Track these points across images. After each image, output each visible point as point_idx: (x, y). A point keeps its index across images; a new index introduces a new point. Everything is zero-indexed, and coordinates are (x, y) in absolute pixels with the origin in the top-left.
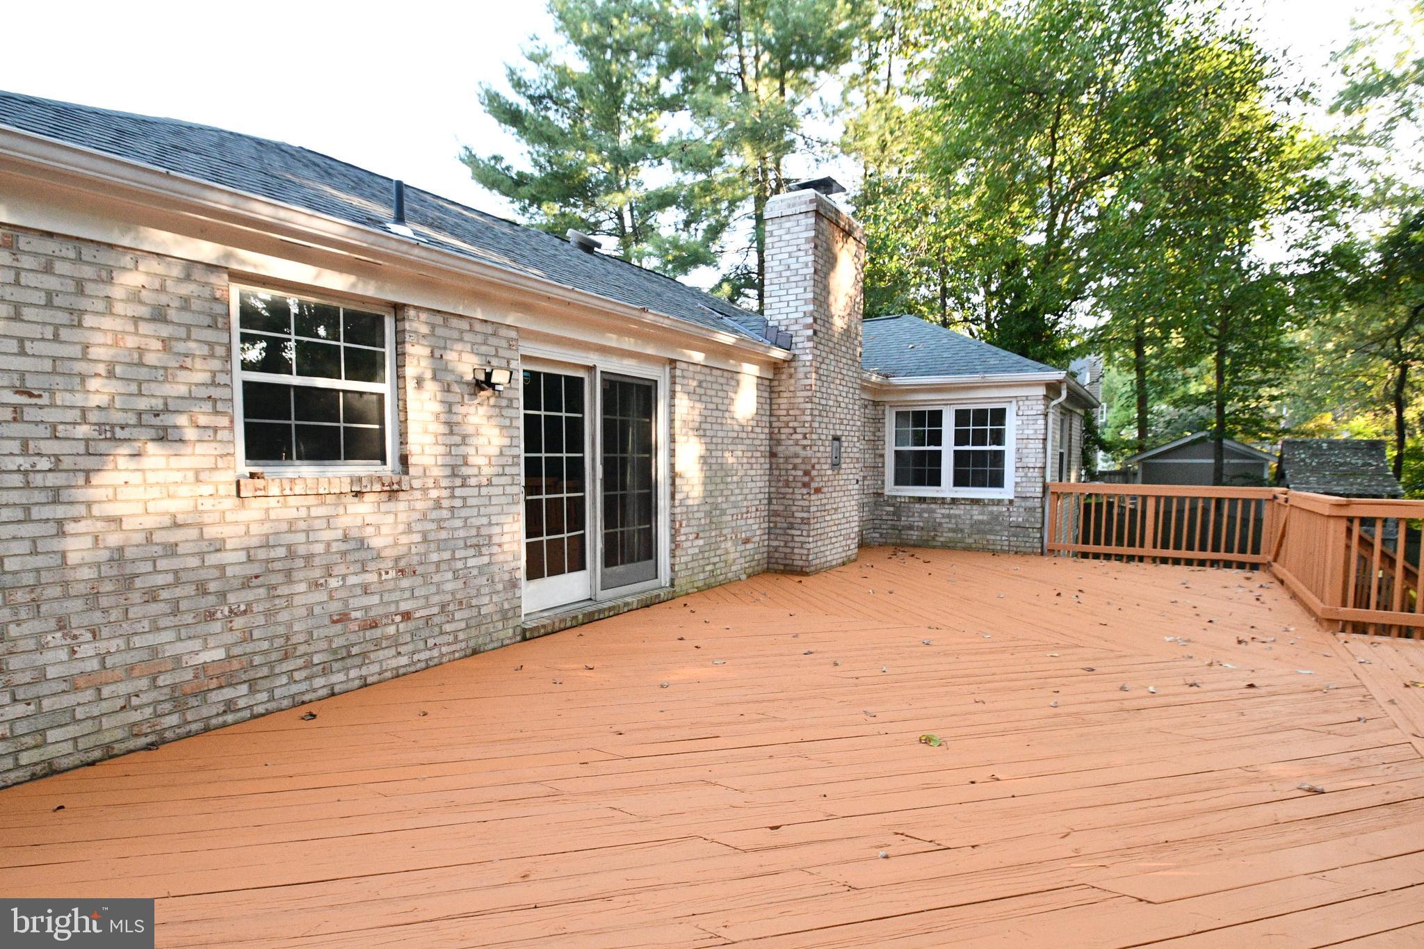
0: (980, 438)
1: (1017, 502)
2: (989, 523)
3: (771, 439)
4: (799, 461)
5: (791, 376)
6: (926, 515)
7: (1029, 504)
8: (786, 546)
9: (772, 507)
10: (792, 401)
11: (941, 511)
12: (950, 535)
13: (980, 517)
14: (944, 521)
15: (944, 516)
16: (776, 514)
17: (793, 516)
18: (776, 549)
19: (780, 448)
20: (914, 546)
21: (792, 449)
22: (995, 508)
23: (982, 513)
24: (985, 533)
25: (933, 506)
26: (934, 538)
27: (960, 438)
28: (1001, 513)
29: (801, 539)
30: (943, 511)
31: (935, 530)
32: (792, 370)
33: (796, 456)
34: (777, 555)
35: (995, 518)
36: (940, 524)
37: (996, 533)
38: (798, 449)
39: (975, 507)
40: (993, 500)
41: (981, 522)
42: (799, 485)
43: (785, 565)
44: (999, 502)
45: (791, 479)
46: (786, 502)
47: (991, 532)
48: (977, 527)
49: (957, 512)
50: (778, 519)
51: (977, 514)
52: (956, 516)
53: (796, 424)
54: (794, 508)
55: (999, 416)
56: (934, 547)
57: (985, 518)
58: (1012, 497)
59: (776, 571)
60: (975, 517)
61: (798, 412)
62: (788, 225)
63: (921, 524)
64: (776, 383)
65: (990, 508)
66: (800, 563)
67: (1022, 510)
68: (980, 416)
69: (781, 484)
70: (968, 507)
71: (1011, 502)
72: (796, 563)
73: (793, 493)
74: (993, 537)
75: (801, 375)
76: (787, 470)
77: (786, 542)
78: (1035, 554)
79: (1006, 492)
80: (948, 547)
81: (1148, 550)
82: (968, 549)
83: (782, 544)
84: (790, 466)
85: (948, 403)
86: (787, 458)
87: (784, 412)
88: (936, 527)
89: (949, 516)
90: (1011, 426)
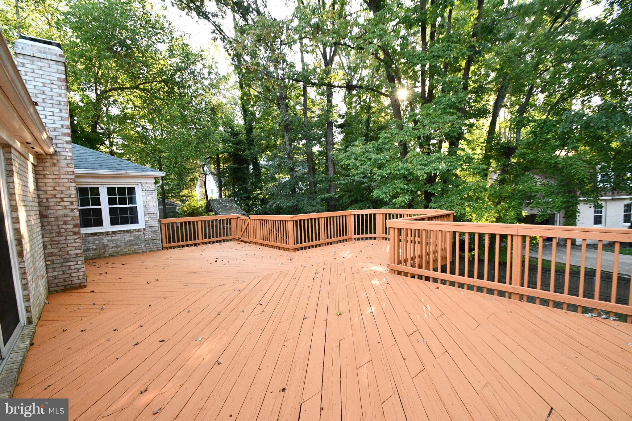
0: (122, 201)
1: (147, 229)
2: (134, 240)
3: (40, 206)
4: (69, 219)
5: (54, 165)
6: (97, 242)
7: (153, 229)
8: (64, 274)
9: (47, 251)
10: (58, 181)
11: (106, 239)
12: (113, 250)
13: (130, 239)
14: (108, 243)
15: (108, 241)
16: (52, 255)
17: (68, 254)
18: (55, 277)
19: (49, 212)
20: (92, 259)
21: (61, 212)
22: (137, 233)
23: (130, 237)
24: (133, 245)
25: (101, 237)
26: (104, 253)
27: (112, 201)
28: (140, 235)
29: (77, 266)
30: (108, 238)
31: (104, 249)
32: (55, 161)
33: (65, 216)
34: (57, 281)
35: (138, 237)
36: (107, 245)
37: (138, 244)
38: (67, 212)
39: (126, 234)
40: (135, 230)
41: (130, 241)
42: (71, 233)
43: (65, 286)
44: (139, 230)
45: (63, 230)
46: (60, 246)
47: (137, 244)
48: (129, 244)
49: (116, 238)
50: (54, 258)
51: (127, 237)
52: (115, 240)
53: (62, 196)
54: (69, 249)
55: (132, 191)
56: (105, 257)
57: (132, 238)
58: (144, 227)
59: (57, 292)
60: (127, 239)
61: (64, 188)
62: (40, 64)
63: (95, 247)
64: (39, 168)
65: (134, 234)
66: (78, 281)
67: (150, 232)
68: (122, 190)
69: (54, 235)
70: (122, 235)
71: (144, 229)
72: (74, 282)
73: (66, 239)
74: (138, 247)
75: (64, 165)
76: (58, 225)
77: (63, 272)
78: (159, 250)
79: (141, 225)
80: (112, 256)
81: (201, 241)
82: (125, 254)
83: (60, 273)
84: (61, 223)
85: (102, 184)
86: (57, 218)
87: (51, 188)
88: (105, 247)
89: (112, 240)
90: (139, 195)
